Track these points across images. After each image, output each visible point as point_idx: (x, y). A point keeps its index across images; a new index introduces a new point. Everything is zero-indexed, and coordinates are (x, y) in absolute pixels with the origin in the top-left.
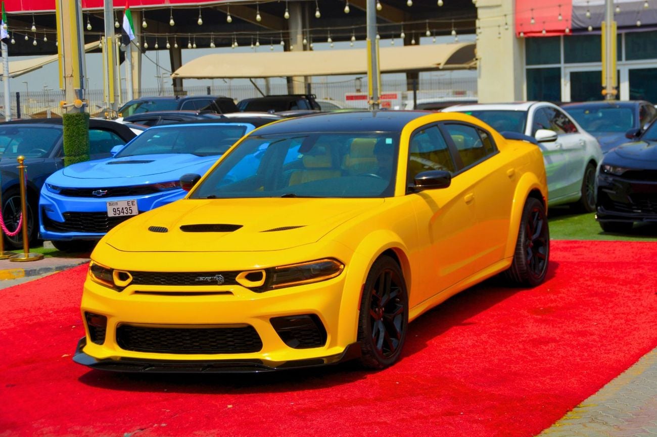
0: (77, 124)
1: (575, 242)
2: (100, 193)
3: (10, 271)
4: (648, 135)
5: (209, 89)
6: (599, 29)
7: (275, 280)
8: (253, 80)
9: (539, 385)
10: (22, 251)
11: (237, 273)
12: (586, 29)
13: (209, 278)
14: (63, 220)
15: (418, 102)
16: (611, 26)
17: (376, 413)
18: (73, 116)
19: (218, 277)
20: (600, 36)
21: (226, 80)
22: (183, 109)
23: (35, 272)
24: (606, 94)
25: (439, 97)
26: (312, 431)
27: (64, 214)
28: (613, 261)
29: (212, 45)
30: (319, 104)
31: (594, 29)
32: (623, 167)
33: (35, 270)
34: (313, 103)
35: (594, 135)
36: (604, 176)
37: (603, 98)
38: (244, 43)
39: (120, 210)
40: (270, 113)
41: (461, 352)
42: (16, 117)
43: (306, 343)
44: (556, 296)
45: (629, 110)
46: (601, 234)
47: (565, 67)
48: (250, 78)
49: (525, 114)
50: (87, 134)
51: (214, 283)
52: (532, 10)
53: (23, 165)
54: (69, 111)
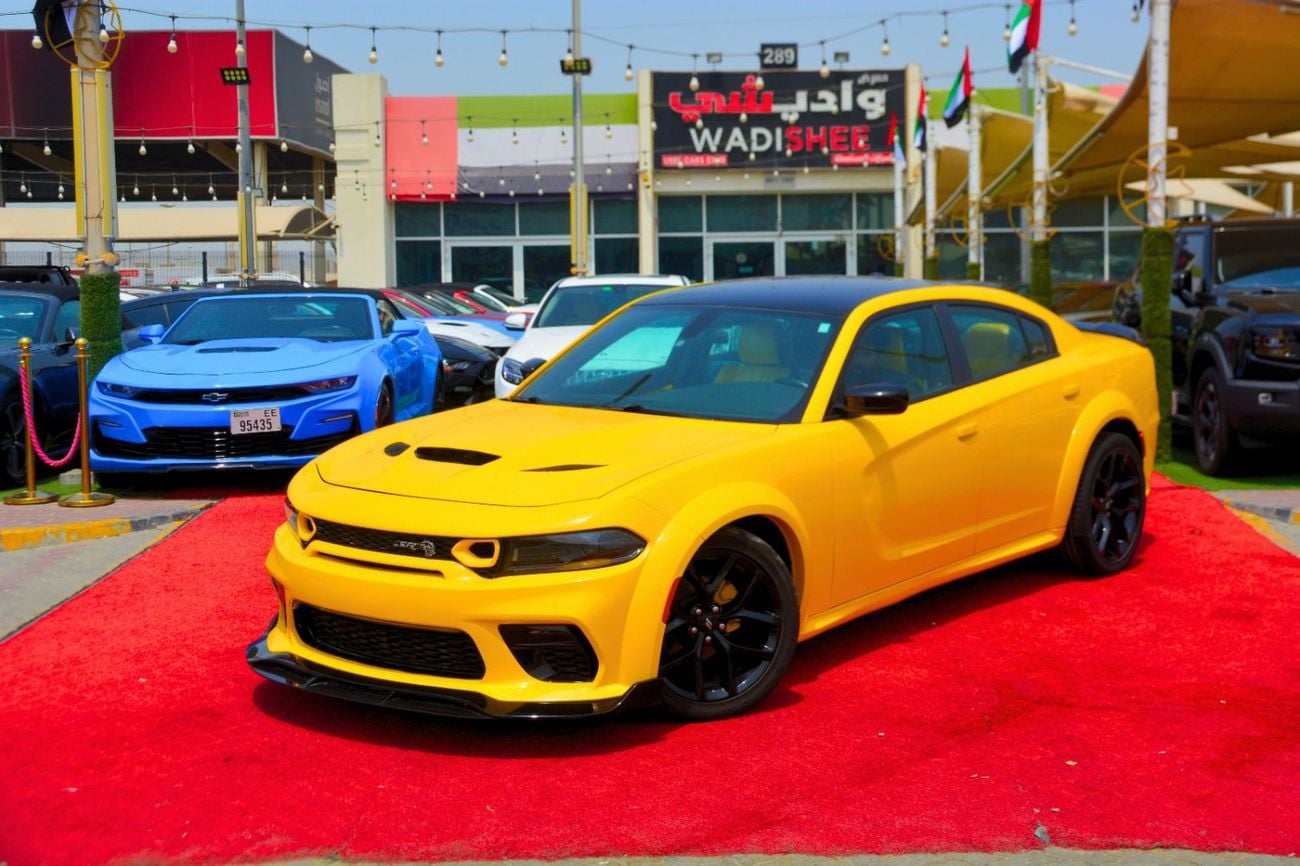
0: (107, 291)
2: (216, 397)
7: (515, 559)
11: (456, 540)
13: (412, 545)
14: (144, 440)
16: (582, 190)
18: (102, 279)
19: (427, 544)
23: (145, 524)
27: (145, 431)
33: (145, 520)
39: (253, 423)
43: (564, 673)
47: (445, 241)
51: (419, 553)
53: (84, 354)
54: (94, 271)
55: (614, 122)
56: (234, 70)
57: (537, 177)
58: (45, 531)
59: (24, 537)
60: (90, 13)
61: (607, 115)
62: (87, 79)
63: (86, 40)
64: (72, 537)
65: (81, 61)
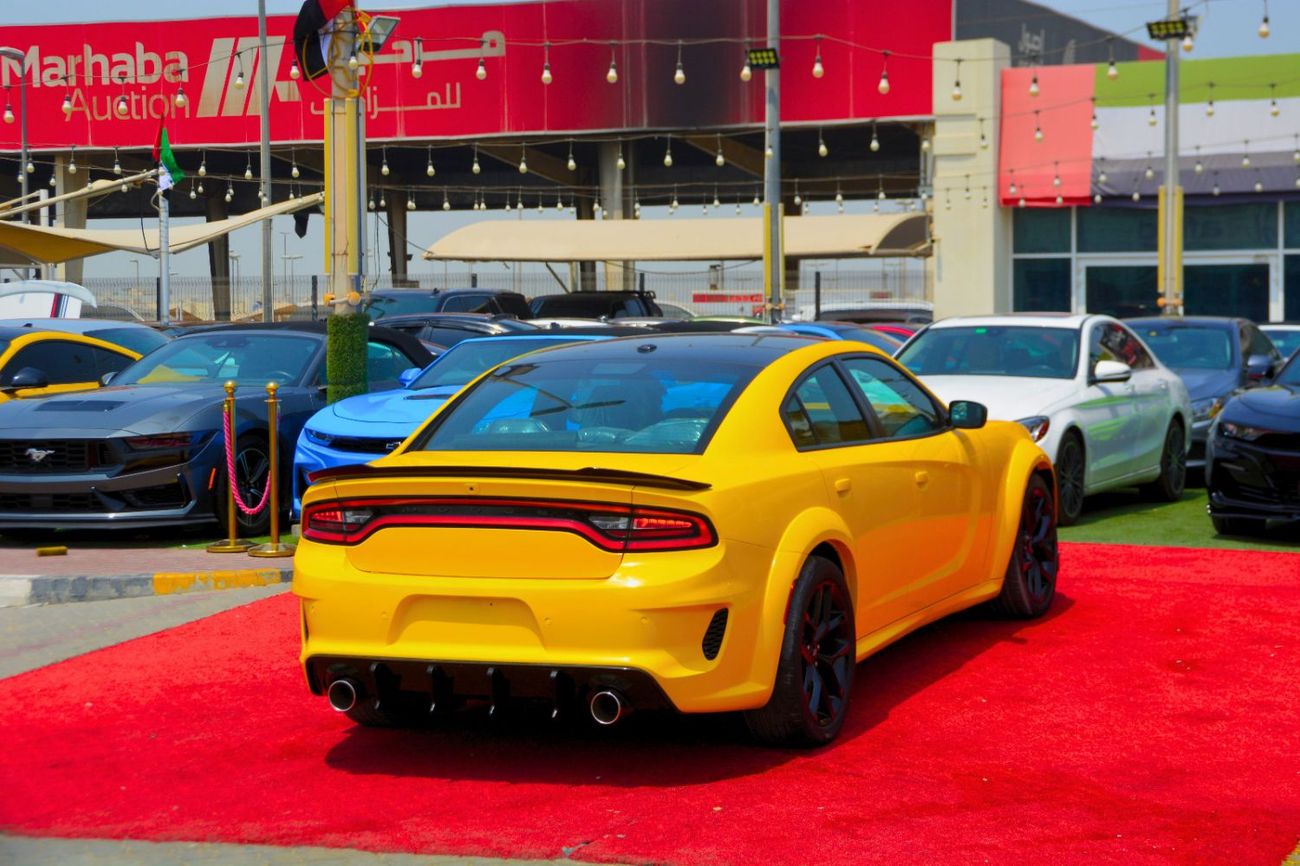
0: (350, 333)
1: (1183, 550)
3: (258, 571)
4: (1288, 376)
5: (474, 279)
6: (1154, 198)
8: (550, 264)
9: (1228, 792)
10: (267, 538)
12: (1130, 197)
15: (824, 308)
16: (1174, 194)
17: (972, 829)
18: (346, 319)
20: (1155, 212)
21: (508, 263)
22: (445, 311)
24: (1165, 306)
25: (857, 302)
26: (877, 857)
28: (1265, 584)
29: (446, 205)
30: (661, 308)
31: (1143, 197)
32: (1256, 428)
34: (650, 306)
35: (1177, 373)
36: (1223, 440)
37: (1158, 311)
38: (495, 203)
40: (599, 321)
41: (1072, 732)
42: (155, 319)
44: (1194, 641)
45: (1223, 333)
46: (1216, 537)
47: (1078, 259)
48: (546, 261)
49: (1077, 333)
50: (366, 346)
52: (1057, 163)
53: (274, 398)
54: (340, 310)
55: (1279, 95)
56: (761, 51)
57: (1149, 173)
58: (195, 577)
59: (174, 582)
60: (344, 40)
61: (1273, 86)
62: (339, 109)
63: (338, 68)
64: (219, 584)
65: (335, 91)
